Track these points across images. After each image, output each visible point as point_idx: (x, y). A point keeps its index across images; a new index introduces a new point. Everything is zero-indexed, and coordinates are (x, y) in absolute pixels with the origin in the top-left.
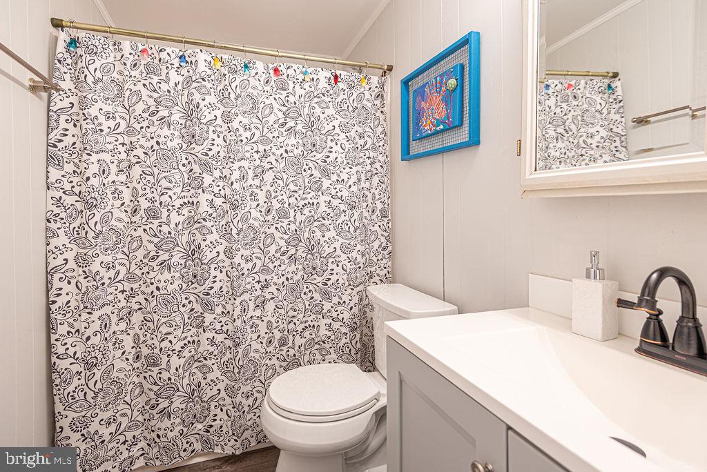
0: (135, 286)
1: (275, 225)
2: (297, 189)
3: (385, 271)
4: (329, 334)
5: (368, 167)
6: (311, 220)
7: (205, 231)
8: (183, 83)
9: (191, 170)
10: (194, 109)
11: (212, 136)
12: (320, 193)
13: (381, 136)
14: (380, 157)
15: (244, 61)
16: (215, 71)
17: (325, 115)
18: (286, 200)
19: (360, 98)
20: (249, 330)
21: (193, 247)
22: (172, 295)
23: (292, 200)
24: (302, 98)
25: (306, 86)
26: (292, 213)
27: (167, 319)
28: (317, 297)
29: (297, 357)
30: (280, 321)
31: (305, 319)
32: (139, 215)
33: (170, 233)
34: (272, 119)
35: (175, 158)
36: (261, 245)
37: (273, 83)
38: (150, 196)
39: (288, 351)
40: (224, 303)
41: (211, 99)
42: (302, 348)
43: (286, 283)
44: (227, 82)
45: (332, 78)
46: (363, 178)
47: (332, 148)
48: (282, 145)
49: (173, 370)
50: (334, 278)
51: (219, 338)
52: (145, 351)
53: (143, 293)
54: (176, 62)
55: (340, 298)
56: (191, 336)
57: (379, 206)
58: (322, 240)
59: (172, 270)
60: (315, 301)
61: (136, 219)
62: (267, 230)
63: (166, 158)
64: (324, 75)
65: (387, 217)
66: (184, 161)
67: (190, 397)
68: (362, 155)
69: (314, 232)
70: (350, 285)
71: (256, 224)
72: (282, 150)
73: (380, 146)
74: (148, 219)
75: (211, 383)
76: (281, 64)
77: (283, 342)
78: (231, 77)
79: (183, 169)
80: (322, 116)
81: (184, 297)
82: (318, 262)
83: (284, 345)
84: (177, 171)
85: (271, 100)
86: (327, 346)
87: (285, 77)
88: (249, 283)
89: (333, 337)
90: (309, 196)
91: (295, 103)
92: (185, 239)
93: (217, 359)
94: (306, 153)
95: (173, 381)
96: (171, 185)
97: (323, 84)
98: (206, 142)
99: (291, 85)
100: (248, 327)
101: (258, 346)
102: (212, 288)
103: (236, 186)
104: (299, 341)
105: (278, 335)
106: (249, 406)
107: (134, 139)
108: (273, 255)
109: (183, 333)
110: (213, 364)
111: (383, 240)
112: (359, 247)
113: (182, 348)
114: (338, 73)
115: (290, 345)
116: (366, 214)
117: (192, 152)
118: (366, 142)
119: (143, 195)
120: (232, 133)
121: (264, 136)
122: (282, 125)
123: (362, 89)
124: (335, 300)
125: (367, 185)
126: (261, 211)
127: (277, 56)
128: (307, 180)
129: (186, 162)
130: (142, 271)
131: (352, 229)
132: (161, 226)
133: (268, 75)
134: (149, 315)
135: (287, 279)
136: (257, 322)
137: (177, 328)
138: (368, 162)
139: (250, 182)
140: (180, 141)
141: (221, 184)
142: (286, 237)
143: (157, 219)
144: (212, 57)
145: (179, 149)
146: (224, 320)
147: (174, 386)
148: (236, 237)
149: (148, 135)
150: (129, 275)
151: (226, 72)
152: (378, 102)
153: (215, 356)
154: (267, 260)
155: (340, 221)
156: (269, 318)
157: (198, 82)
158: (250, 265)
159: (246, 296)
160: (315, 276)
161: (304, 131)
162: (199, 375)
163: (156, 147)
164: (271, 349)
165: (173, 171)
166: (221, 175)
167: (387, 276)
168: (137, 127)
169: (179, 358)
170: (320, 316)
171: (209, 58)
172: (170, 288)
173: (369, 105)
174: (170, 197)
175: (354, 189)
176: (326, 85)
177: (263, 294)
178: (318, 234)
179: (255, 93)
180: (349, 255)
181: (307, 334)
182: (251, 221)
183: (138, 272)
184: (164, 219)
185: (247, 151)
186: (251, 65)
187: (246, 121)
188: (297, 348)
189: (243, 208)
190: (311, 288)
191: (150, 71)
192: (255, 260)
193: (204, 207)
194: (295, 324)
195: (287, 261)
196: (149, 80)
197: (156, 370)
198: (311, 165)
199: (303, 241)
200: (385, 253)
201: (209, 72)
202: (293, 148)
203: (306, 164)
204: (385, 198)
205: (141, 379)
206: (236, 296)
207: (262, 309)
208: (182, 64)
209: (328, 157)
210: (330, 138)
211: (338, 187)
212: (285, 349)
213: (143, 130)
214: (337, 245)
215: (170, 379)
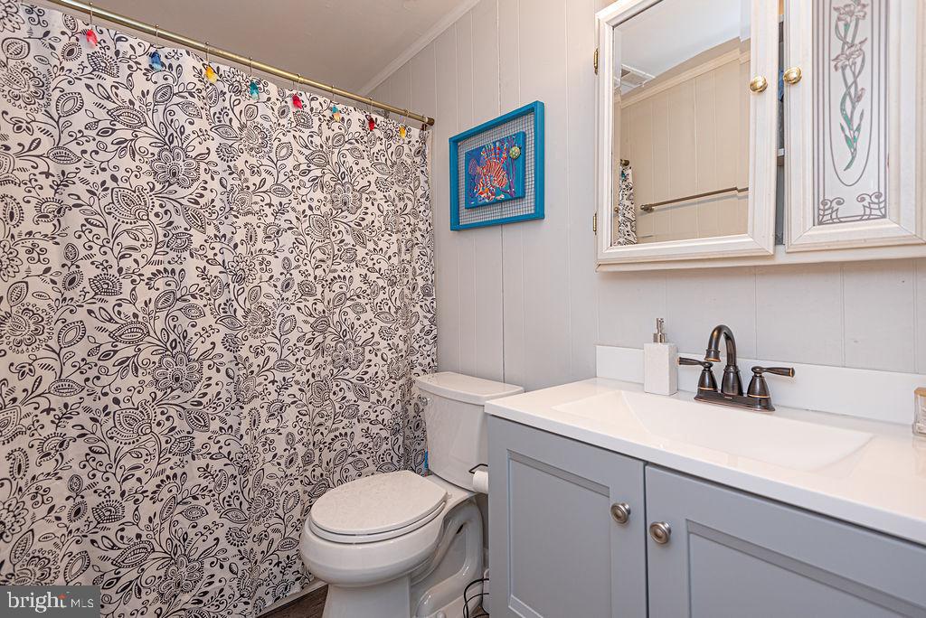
0: (71, 400)
1: (297, 305)
2: (325, 257)
3: (429, 359)
4: (365, 441)
5: (409, 236)
6: (342, 298)
7: (194, 312)
8: (155, 94)
9: (170, 223)
10: (175, 135)
11: (204, 176)
12: (354, 264)
13: (421, 200)
14: (420, 225)
15: (251, 78)
16: (208, 85)
17: (359, 167)
18: (311, 271)
19: (399, 151)
20: (261, 449)
21: (172, 337)
22: (140, 409)
23: (319, 272)
24: (330, 141)
25: (335, 126)
26: (319, 289)
27: (132, 446)
28: (351, 396)
29: (324, 477)
30: (304, 431)
31: (334, 426)
32: (80, 288)
33: (135, 316)
34: (290, 163)
35: (143, 204)
36: (276, 332)
37: (291, 115)
38: (99, 258)
39: (314, 470)
40: (223, 415)
41: (201, 124)
42: (331, 465)
43: (312, 380)
44: (227, 104)
45: (367, 121)
46: (403, 249)
47: (367, 208)
48: (304, 198)
49: (144, 522)
50: (372, 371)
51: (216, 465)
52: (92, 500)
53: (87, 410)
54: (145, 62)
55: (380, 395)
56: (171, 468)
57: (421, 282)
58: (357, 323)
59: (140, 371)
60: (348, 401)
61: (74, 293)
62: (285, 311)
63: (129, 202)
64: (357, 116)
65: (431, 295)
66: (157, 209)
67: (171, 558)
68: (402, 220)
69: (346, 313)
70: (391, 378)
71: (269, 303)
72: (305, 206)
73: (420, 212)
74: (96, 294)
75: (203, 531)
76: (303, 93)
77: (308, 459)
78: (234, 98)
79: (156, 221)
80: (355, 168)
81: (159, 411)
82: (352, 351)
83: (309, 463)
84: (146, 223)
85: (289, 138)
86: (364, 457)
87: (307, 110)
88: (260, 384)
89: (371, 445)
90: (339, 268)
91: (322, 147)
92: (159, 325)
93: (214, 495)
94: (334, 212)
95: (144, 538)
96: (137, 244)
97: (355, 128)
98: (196, 184)
99: (316, 123)
100: (259, 445)
101: (275, 470)
102: (205, 394)
103: (241, 249)
104: (327, 456)
105: (301, 450)
106: (263, 552)
107: (70, 168)
108: (295, 345)
109: (159, 464)
110: (207, 504)
111: (426, 322)
112: (401, 332)
113: (158, 486)
114: (374, 116)
115: (317, 462)
116: (406, 291)
117: (171, 196)
118: (406, 206)
119: (86, 257)
120: (235, 175)
121: (280, 185)
122: (304, 173)
123: (401, 142)
124: (374, 398)
125: (408, 257)
126: (275, 286)
127: (297, 81)
128: (336, 247)
129: (161, 211)
130: (85, 376)
131: (393, 310)
132: (120, 305)
133: (283, 104)
134: (100, 444)
135: (313, 376)
136: (271, 437)
137: (149, 458)
138: (408, 229)
139: (259, 245)
140: (151, 179)
141: (218, 246)
142: (312, 320)
143: (115, 294)
144: (204, 65)
145: (148, 190)
146: (222, 439)
147: (146, 546)
148: (242, 320)
149: (97, 164)
150: (60, 384)
151: (226, 90)
152: (418, 159)
153: (211, 491)
154: (286, 352)
155: (378, 300)
156: (290, 429)
157: (183, 97)
158: (261, 359)
159: (256, 403)
160: (348, 370)
161: (333, 184)
162: (185, 524)
163: (110, 184)
164: (293, 470)
165: (140, 223)
166: (217, 234)
167: (432, 364)
168: (77, 150)
169: (154, 503)
170: (355, 420)
171: (199, 66)
172: (137, 399)
173: (409, 161)
174: (136, 261)
175: (395, 260)
176: (360, 130)
177: (280, 398)
178: (352, 316)
179: (267, 125)
180: (390, 342)
181: (337, 445)
182: (262, 299)
183: (78, 378)
184: (126, 294)
185: (256, 203)
186: (261, 86)
187: (253, 161)
188: (324, 465)
189: (251, 281)
190: (343, 385)
191: (99, 65)
192: (268, 353)
193: (192, 278)
194: (322, 433)
195: (313, 352)
196: (98, 81)
197: (115, 526)
198: (341, 228)
199: (332, 325)
200: (429, 338)
201: (200, 85)
202: (319, 204)
203: (336, 227)
204: (429, 274)
205: (86, 545)
206: (244, 403)
207: (279, 418)
208: (155, 65)
209: (364, 219)
210: (365, 196)
211: (376, 257)
212: (310, 468)
213: (87, 156)
214: (375, 329)
215: (139, 536)
